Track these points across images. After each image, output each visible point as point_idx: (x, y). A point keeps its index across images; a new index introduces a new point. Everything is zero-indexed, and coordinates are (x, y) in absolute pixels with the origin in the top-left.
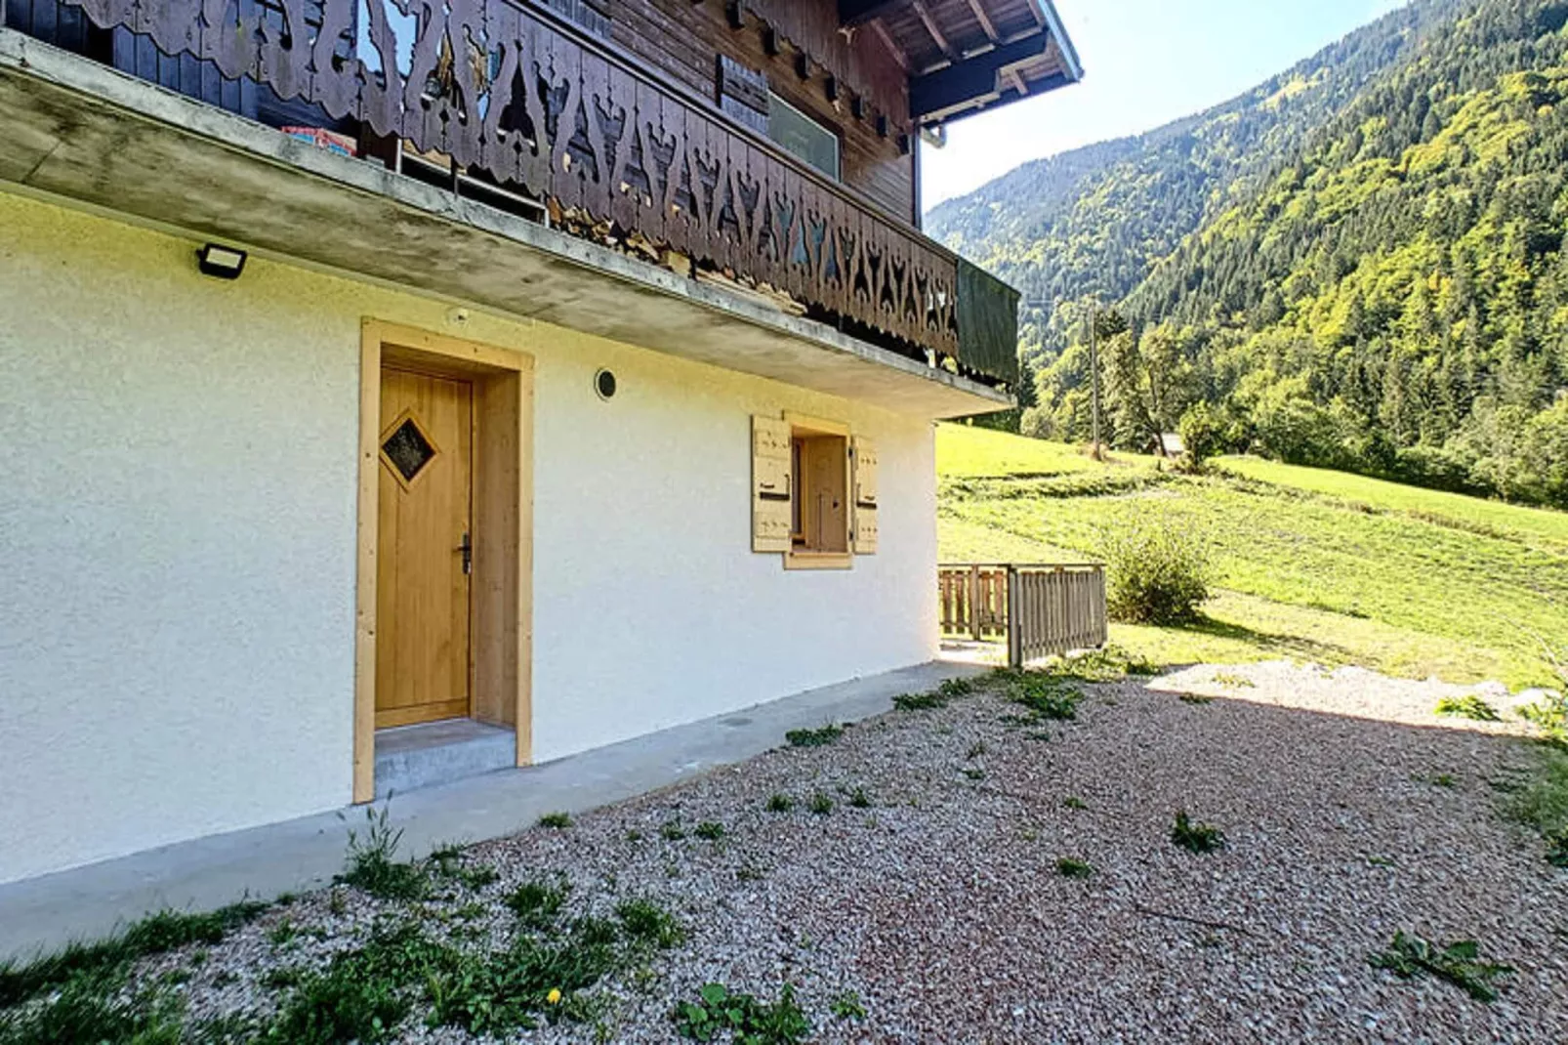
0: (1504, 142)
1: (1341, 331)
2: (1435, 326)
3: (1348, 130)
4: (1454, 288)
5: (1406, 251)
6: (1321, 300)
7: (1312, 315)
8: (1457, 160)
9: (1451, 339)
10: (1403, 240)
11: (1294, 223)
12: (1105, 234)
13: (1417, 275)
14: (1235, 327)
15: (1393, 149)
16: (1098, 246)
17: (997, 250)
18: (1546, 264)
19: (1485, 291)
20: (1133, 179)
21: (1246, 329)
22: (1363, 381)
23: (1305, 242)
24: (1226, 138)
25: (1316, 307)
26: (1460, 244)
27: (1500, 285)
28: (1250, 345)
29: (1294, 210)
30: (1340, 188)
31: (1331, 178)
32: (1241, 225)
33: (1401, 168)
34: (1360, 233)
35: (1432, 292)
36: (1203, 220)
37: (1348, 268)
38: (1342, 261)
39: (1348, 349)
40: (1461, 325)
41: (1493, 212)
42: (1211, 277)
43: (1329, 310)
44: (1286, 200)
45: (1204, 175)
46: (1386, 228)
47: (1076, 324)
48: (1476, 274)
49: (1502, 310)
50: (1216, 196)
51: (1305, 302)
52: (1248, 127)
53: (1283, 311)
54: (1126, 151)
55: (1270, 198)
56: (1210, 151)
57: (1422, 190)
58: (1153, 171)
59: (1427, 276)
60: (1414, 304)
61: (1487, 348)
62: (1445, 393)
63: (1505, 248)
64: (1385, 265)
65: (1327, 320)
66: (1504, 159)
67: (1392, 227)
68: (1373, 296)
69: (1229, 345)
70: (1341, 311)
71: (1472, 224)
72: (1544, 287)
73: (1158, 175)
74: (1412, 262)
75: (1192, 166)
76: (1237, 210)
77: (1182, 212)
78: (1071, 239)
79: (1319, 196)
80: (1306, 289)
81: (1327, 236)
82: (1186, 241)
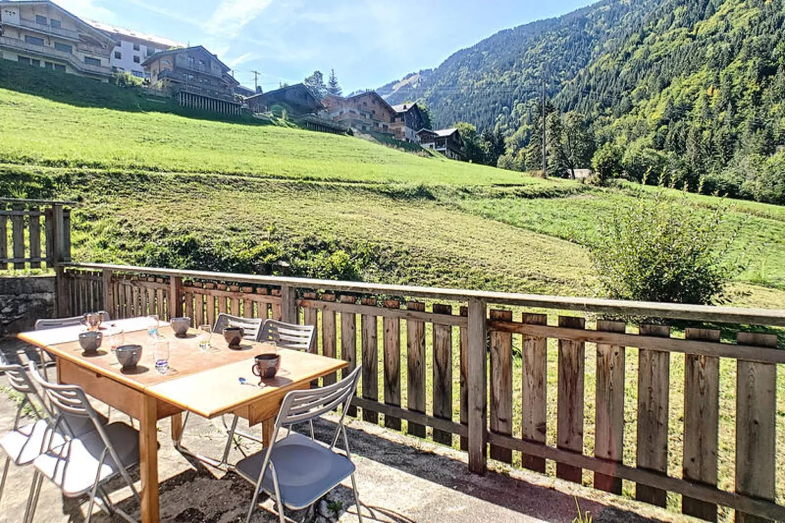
0: (748, 18)
1: (661, 117)
2: (710, 114)
3: (667, 13)
4: (721, 95)
5: (696, 75)
6: (651, 101)
7: (647, 108)
8: (722, 29)
9: (718, 122)
10: (693, 69)
11: (638, 62)
12: (541, 67)
13: (702, 88)
14: (607, 115)
15: (689, 23)
16: (536, 74)
17: (486, 76)
18: (769, 82)
19: (736, 96)
20: (555, 40)
21: (612, 117)
22: (676, 141)
23: (643, 72)
24: (603, 19)
25: (649, 105)
26: (724, 72)
27: (744, 93)
28: (614, 125)
29: (638, 55)
30: (661, 43)
31: (658, 38)
32: (610, 63)
33: (693, 33)
34: (672, 67)
35: (708, 96)
36: (590, 61)
37: (666, 84)
38: (663, 81)
39: (664, 127)
40: (723, 114)
41: (742, 55)
42: (595, 90)
43: (656, 105)
44: (633, 50)
45: (591, 38)
46: (686, 63)
47: (525, 115)
48: (732, 87)
49: (745, 106)
50: (597, 49)
51: (643, 102)
52: (614, 12)
53: (631, 107)
54: (552, 25)
55: (625, 49)
56: (595, 26)
57: (704, 44)
58: (566, 36)
59: (706, 88)
60: (699, 103)
61: (736, 126)
62: (719, 147)
63: (748, 74)
64: (685, 82)
65: (654, 111)
66: (747, 28)
67: (690, 63)
68: (679, 99)
69: (603, 124)
70: (662, 107)
71: (731, 61)
72: (767, 94)
73: (568, 38)
74: (699, 81)
75: (586, 33)
76: (609, 55)
77: (579, 57)
78: (523, 71)
79: (651, 47)
80: (643, 96)
81: (655, 68)
82: (581, 72)
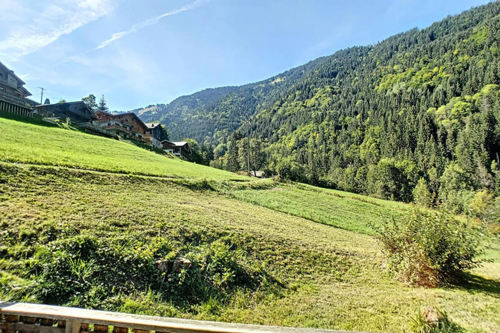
0: (327, 102)
1: (293, 145)
2: (316, 146)
3: (292, 93)
4: (320, 137)
5: (308, 126)
6: (288, 137)
7: (286, 140)
8: (317, 105)
9: (319, 150)
10: (306, 123)
11: (280, 115)
12: (229, 112)
13: (311, 132)
14: (265, 142)
15: (303, 99)
16: (227, 116)
17: (198, 113)
18: (339, 133)
19: (326, 138)
20: (237, 98)
21: (268, 143)
22: (303, 159)
23: (283, 121)
24: (261, 91)
25: (287, 138)
26: (320, 125)
27: (330, 137)
28: (270, 147)
29: (280, 112)
30: (291, 107)
31: (289, 105)
32: (267, 114)
33: (305, 104)
34: (297, 120)
35: (314, 137)
36: (256, 112)
37: (294, 129)
38: (293, 126)
39: (295, 151)
40: (321, 146)
41: (327, 118)
42: (259, 128)
43: (290, 139)
44: (278, 109)
45: (256, 100)
46: (303, 119)
47: (221, 138)
48: (324, 133)
49: (330, 143)
50: (259, 106)
51: (284, 137)
52: (267, 88)
53: (278, 139)
54: (235, 90)
55: (274, 108)
56: (257, 94)
57: (310, 111)
58: (243, 96)
59: (313, 133)
60: (310, 140)
61: (327, 153)
62: (323, 163)
63: (330, 128)
64: (303, 129)
65: (290, 142)
66: (327, 106)
67: (305, 119)
68: (301, 136)
69: (265, 147)
70: (293, 140)
71: (323, 121)
72: (339, 139)
73: (244, 98)
74: (310, 129)
75: (253, 97)
76: (265, 110)
77: (250, 109)
78: (220, 112)
79: (286, 109)
80: (284, 133)
81: (288, 120)
82: (252, 117)
